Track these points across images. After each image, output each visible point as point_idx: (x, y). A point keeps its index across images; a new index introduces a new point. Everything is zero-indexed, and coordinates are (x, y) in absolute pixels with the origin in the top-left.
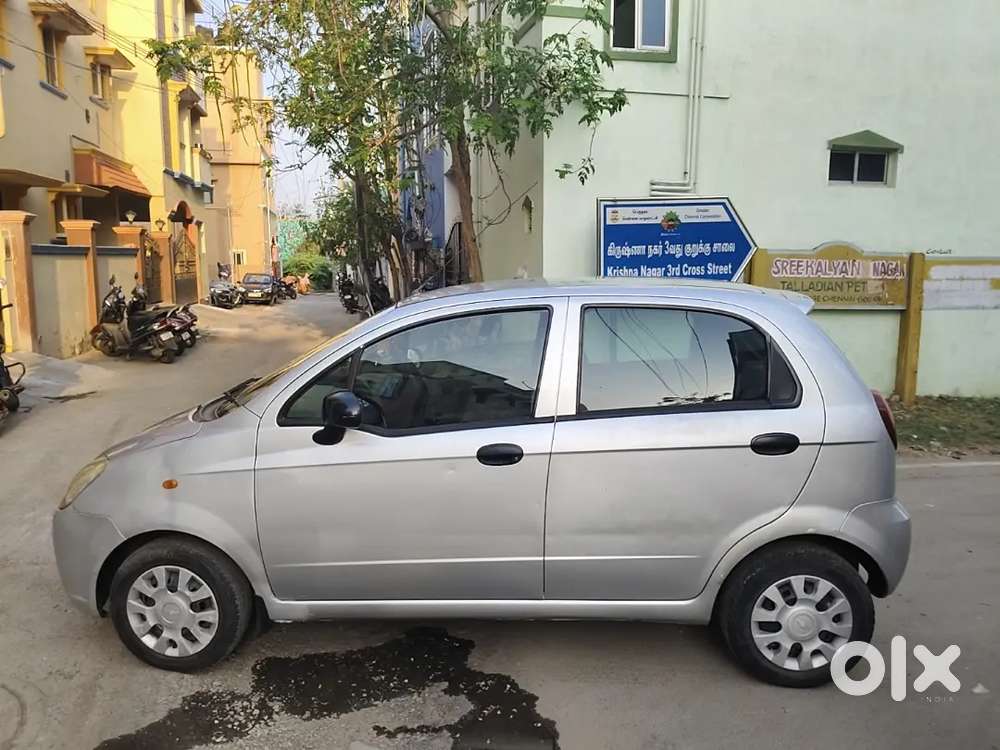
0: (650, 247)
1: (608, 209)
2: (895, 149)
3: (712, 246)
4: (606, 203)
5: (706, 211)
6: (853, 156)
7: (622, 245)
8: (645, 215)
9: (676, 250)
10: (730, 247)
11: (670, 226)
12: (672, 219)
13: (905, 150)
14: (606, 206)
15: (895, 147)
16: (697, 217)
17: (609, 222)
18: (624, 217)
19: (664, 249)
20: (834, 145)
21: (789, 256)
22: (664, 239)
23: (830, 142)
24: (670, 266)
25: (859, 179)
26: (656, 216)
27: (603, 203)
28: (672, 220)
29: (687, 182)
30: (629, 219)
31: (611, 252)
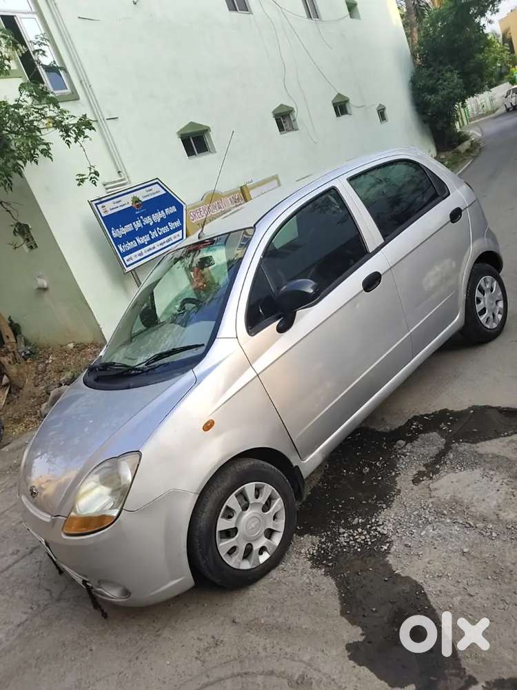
0: (134, 223)
1: (98, 206)
2: (207, 130)
3: (165, 212)
4: (96, 202)
5: (151, 190)
6: (189, 140)
7: (119, 228)
8: (120, 204)
9: (148, 220)
10: (173, 209)
11: (138, 206)
12: (136, 200)
13: (211, 129)
14: (96, 204)
15: (206, 128)
16: (148, 196)
17: (104, 215)
18: (110, 208)
19: (142, 222)
20: (182, 135)
21: (194, 208)
22: (139, 215)
23: (178, 133)
24: (150, 232)
25: (198, 153)
26: (127, 202)
27: (93, 203)
28: (136, 202)
29: (123, 177)
30: (113, 209)
31: (115, 235)
